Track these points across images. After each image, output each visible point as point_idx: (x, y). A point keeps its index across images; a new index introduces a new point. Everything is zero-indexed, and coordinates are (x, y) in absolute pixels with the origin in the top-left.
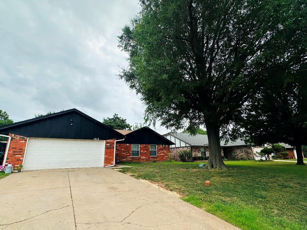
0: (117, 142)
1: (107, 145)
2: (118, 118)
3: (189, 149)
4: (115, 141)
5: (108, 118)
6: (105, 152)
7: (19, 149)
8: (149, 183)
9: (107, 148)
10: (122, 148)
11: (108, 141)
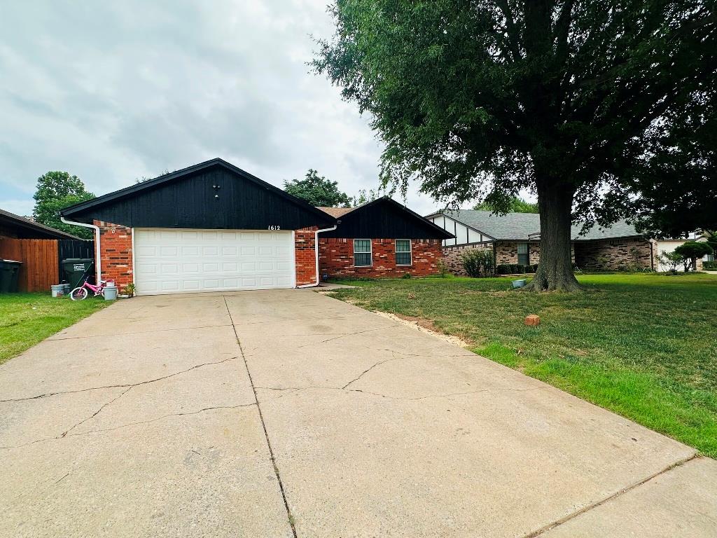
0: (320, 234)
1: (300, 241)
2: (317, 180)
3: (489, 249)
4: (317, 232)
5: (295, 180)
6: (296, 256)
7: (121, 253)
8: (397, 319)
9: (299, 247)
10: (332, 247)
11: (299, 231)
